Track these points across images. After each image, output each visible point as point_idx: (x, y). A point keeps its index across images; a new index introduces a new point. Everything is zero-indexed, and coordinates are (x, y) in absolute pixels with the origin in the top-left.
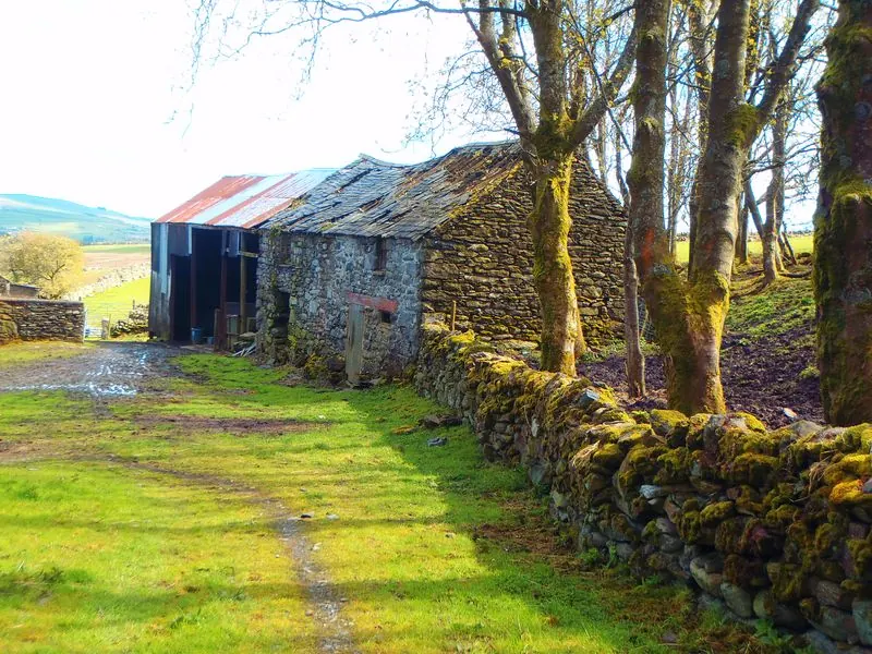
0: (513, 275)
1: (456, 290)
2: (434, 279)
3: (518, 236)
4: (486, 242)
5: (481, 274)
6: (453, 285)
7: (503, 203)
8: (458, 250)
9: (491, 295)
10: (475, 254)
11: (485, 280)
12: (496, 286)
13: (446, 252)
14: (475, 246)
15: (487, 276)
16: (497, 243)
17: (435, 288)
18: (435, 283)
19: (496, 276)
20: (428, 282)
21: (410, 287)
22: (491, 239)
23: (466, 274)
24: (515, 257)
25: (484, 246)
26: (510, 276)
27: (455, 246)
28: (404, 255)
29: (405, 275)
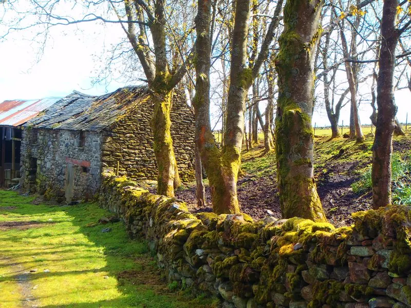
0: (147, 149)
1: (119, 156)
2: (107, 151)
3: (149, 130)
4: (134, 133)
5: (131, 149)
6: (117, 154)
7: (142, 115)
8: (120, 137)
9: (137, 158)
10: (128, 139)
11: (133, 151)
12: (139, 154)
13: (114, 138)
14: (128, 135)
15: (135, 149)
16: (139, 134)
17: (109, 155)
18: (108, 153)
19: (139, 149)
20: (105, 152)
21: (96, 155)
22: (136, 132)
23: (125, 148)
24: (147, 140)
25: (132, 135)
26: (145, 149)
27: (118, 135)
28: (94, 139)
29: (94, 149)
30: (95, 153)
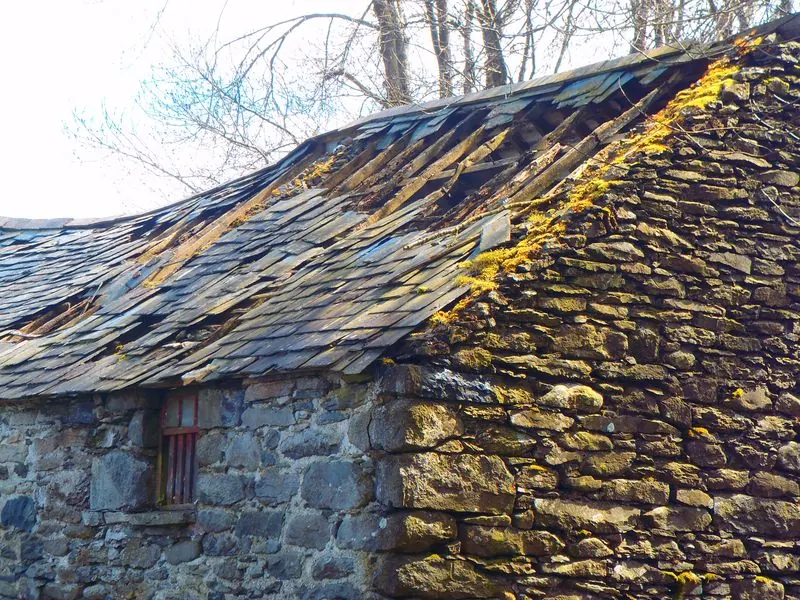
0: (683, 496)
1: (508, 554)
2: (429, 513)
3: (691, 358)
4: (596, 379)
5: (585, 496)
6: (497, 535)
7: (642, 242)
8: (509, 406)
9: (621, 571)
10: (562, 422)
11: (597, 516)
12: (632, 537)
13: (474, 412)
14: (562, 393)
15: (605, 501)
16: (629, 383)
17: (438, 546)
18: (437, 529)
19: (630, 501)
20: (415, 524)
22: (613, 368)
23: (541, 492)
24: (682, 429)
25: (589, 392)
26: (672, 502)
27: (499, 392)
28: (288, 438)
29: (298, 512)
30: (308, 537)
